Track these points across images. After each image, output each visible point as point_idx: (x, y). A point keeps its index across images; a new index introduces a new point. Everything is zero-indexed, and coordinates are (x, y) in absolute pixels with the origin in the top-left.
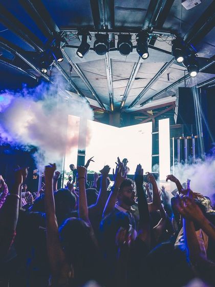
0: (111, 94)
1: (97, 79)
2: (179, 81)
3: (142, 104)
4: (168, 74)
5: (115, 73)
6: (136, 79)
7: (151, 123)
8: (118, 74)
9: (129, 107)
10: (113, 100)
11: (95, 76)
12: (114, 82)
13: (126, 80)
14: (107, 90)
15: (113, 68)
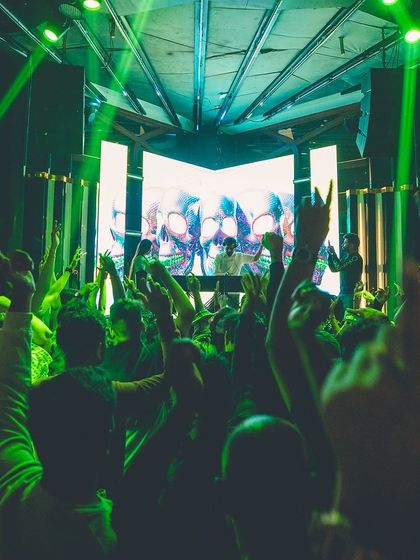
0: (199, 91)
1: (170, 54)
2: (365, 55)
3: (269, 114)
4: (341, 38)
5: (215, 38)
6: (263, 51)
7: (291, 158)
8: (220, 40)
9: (237, 122)
10: (201, 104)
11: (165, 47)
12: (208, 61)
13: (237, 56)
14: (191, 81)
15: (211, 24)
